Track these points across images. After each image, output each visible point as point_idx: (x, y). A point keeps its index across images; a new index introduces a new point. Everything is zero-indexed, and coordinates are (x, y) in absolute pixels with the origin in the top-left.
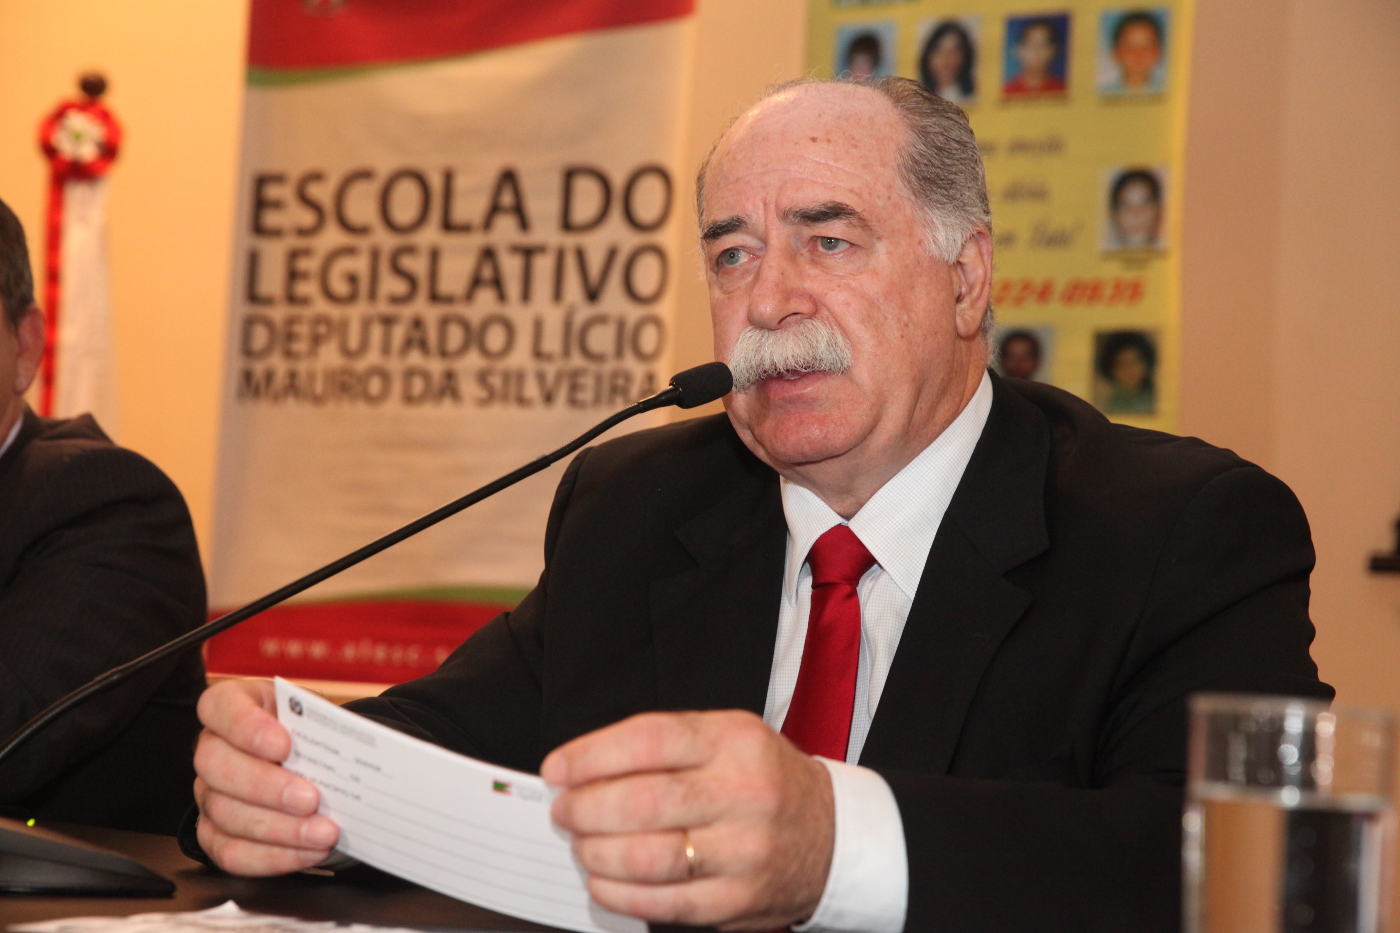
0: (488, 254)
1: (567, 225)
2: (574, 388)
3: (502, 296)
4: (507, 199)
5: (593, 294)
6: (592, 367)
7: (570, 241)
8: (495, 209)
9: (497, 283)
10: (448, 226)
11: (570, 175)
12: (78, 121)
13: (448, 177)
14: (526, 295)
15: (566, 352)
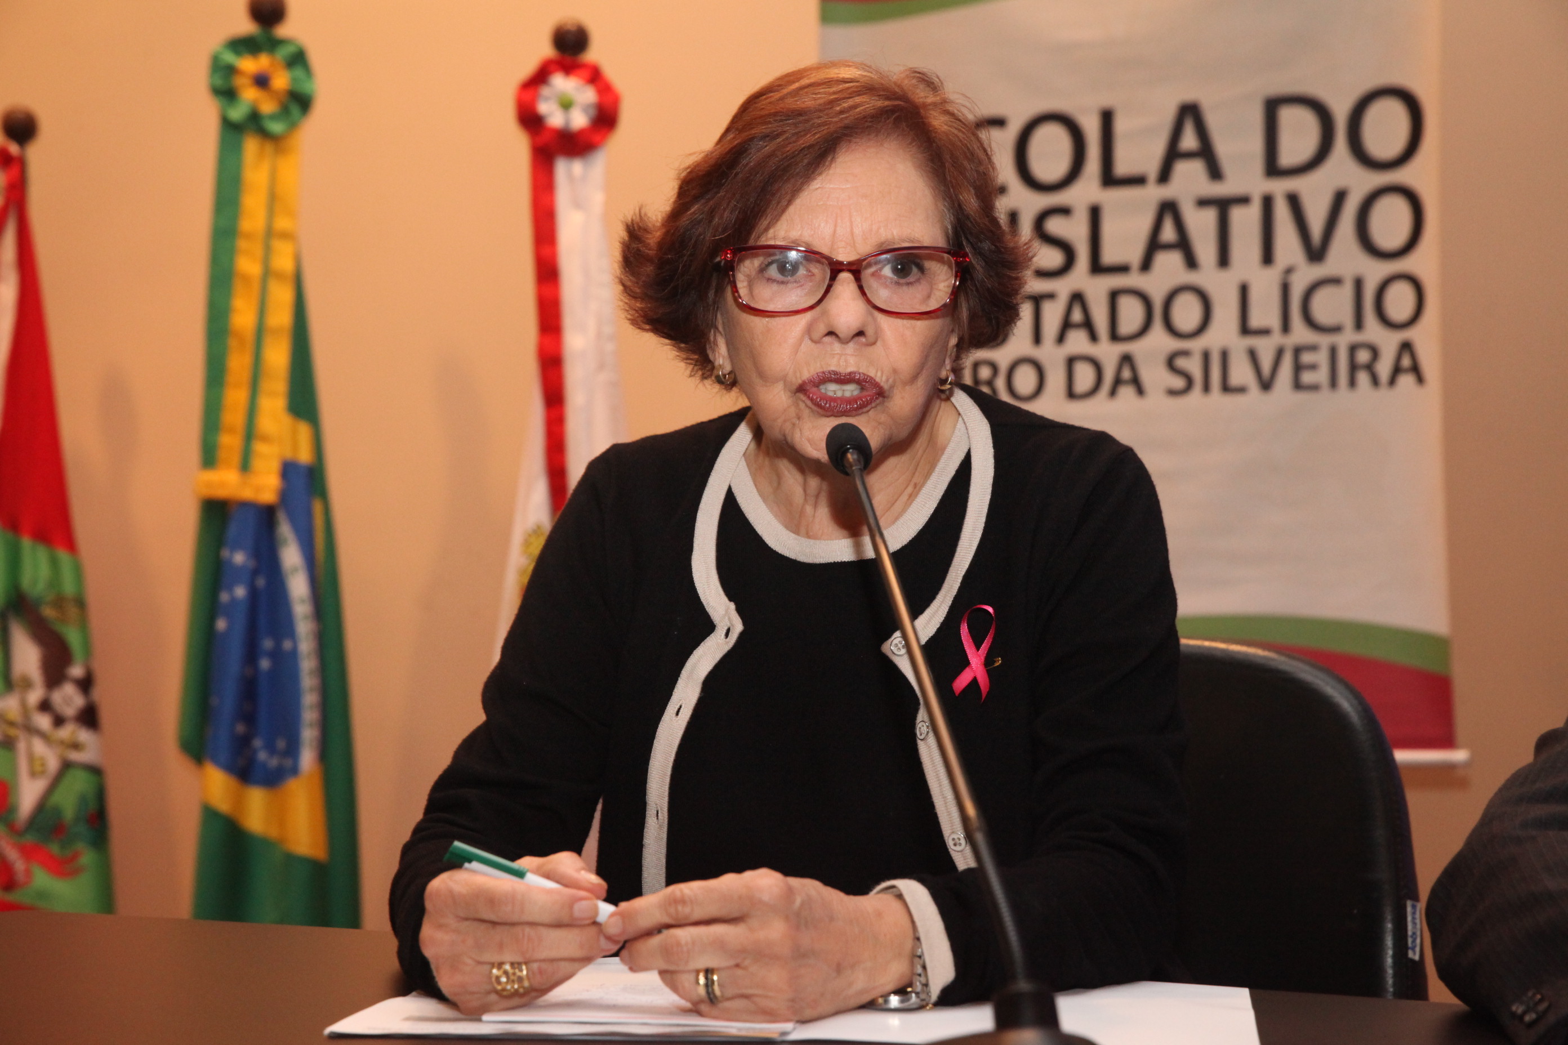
0: (1169, 208)
1: (1273, 169)
2: (1298, 368)
3: (1191, 262)
4: (1189, 141)
5: (1316, 254)
6: (1324, 341)
7: (1279, 187)
8: (1173, 154)
9: (1184, 245)
10: (1109, 179)
11: (1272, 107)
12: (561, 83)
13: (1107, 118)
14: (1224, 259)
15: (1286, 327)
